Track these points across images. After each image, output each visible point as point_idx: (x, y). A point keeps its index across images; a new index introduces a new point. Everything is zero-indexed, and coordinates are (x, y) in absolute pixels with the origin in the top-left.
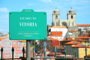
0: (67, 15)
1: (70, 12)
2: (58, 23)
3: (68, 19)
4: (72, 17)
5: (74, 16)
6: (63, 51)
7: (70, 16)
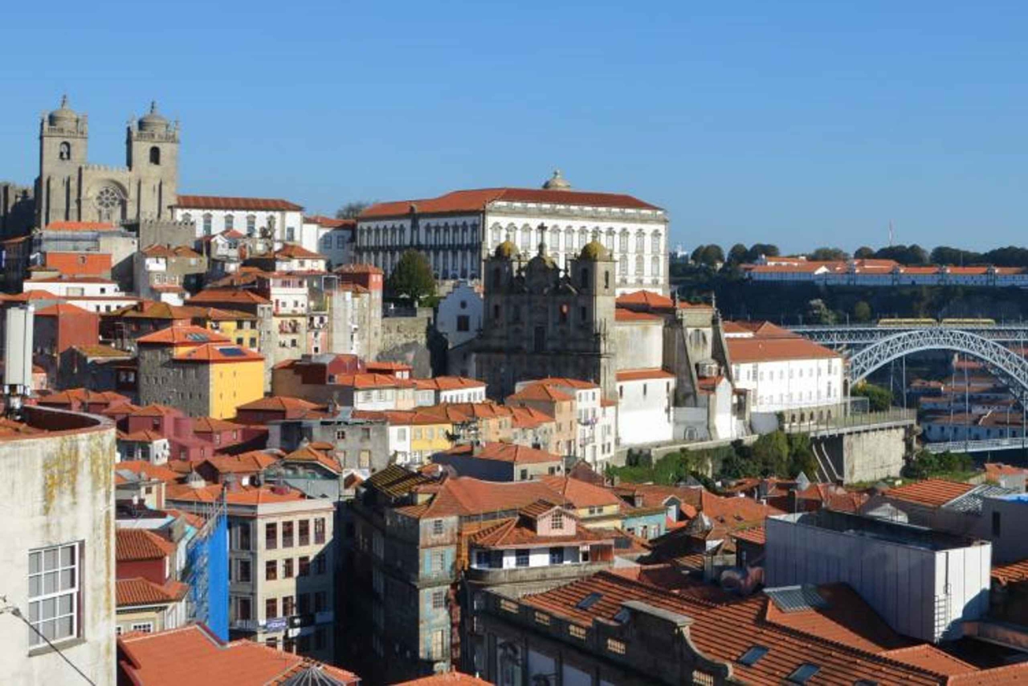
0: (129, 142)
1: (142, 125)
2: (73, 185)
3: (129, 163)
4: (155, 156)
5: (166, 149)
6: (123, 378)
7: (142, 150)
